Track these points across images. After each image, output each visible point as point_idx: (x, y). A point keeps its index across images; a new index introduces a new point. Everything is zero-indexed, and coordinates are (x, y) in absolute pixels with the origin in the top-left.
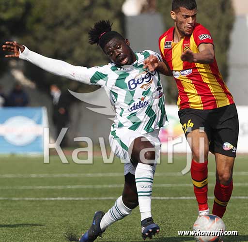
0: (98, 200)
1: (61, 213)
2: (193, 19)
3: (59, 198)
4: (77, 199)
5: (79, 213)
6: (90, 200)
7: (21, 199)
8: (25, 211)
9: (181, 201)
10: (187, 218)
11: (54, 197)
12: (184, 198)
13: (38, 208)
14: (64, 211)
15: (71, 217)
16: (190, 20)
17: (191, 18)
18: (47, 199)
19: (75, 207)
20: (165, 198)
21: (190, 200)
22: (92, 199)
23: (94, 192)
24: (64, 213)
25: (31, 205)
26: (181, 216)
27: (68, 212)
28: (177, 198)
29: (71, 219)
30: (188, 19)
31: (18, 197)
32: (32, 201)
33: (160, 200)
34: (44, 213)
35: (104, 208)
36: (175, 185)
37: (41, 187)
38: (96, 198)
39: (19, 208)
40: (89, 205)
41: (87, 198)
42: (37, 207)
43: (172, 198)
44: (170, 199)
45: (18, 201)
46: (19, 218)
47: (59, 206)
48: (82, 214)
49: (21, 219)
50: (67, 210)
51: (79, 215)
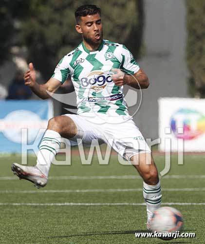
0: (110, 206)
1: (68, 220)
5: (89, 220)
8: (27, 219)
11: (60, 202)
13: (42, 215)
14: (72, 218)
15: (80, 224)
18: (52, 204)
19: (85, 214)
20: (186, 204)
23: (106, 197)
24: (71, 220)
25: (34, 212)
29: (80, 227)
31: (20, 202)
32: (36, 207)
34: (49, 220)
39: (20, 215)
40: (100, 212)
42: (41, 213)
45: (21, 206)
47: (67, 213)
48: (92, 222)
49: (22, 228)
50: (75, 217)
51: (88, 223)
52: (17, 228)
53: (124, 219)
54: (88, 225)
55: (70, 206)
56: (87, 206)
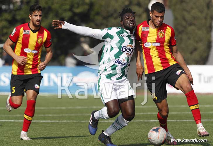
2: (161, 19)
9: (184, 122)
10: (187, 132)
12: (185, 120)
16: (159, 19)
17: (160, 18)
21: (189, 122)
26: (183, 131)
28: (181, 121)
30: (158, 18)
33: (171, 122)
36: (179, 113)
43: (178, 121)
44: (177, 122)
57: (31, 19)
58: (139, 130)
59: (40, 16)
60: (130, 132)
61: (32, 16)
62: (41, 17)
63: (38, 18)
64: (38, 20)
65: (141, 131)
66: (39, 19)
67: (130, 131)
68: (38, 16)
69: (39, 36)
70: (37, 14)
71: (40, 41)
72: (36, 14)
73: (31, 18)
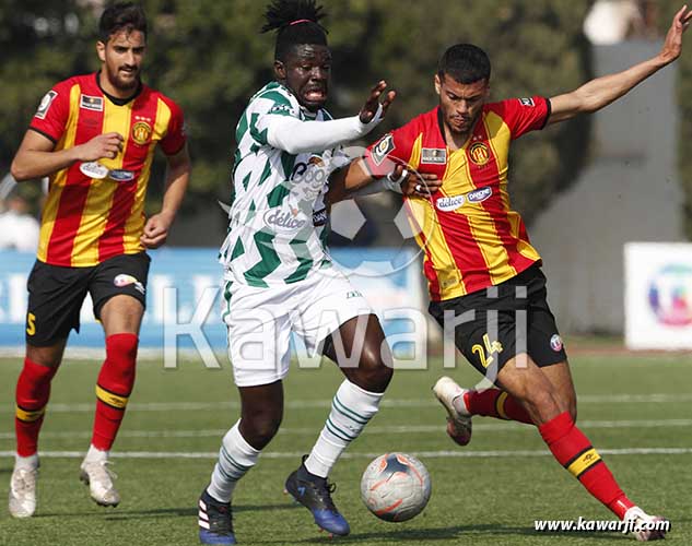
0: (530, 457)
1: (446, 485)
2: (466, 106)
3: (443, 453)
4: (484, 454)
5: (488, 485)
6: (512, 456)
7: (357, 454)
11: (431, 450)
14: (454, 481)
15: (469, 494)
16: (462, 106)
19: (479, 474)
22: (517, 453)
24: (452, 486)
27: (462, 484)
29: (468, 498)
30: (459, 103)
35: (545, 473)
37: (403, 429)
38: (525, 453)
39: (351, 477)
40: (509, 468)
41: (506, 453)
45: (352, 460)
46: (352, 499)
47: (443, 472)
48: (493, 488)
49: (356, 502)
50: (461, 479)
51: (487, 491)
52: (346, 502)
53: (557, 483)
54: (485, 494)
55: (450, 457)
56: (485, 458)
57: (104, 59)
58: (550, 486)
59: (136, 51)
60: (518, 494)
61: (106, 48)
62: (138, 57)
63: (129, 59)
64: (128, 66)
65: (557, 491)
66: (130, 62)
67: (515, 491)
68: (130, 51)
69: (137, 118)
70: (125, 44)
71: (141, 134)
72: (120, 45)
73: (102, 54)
